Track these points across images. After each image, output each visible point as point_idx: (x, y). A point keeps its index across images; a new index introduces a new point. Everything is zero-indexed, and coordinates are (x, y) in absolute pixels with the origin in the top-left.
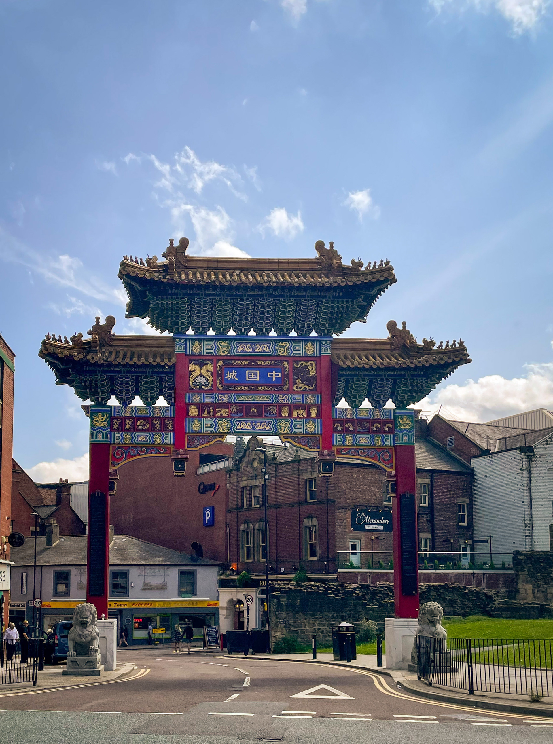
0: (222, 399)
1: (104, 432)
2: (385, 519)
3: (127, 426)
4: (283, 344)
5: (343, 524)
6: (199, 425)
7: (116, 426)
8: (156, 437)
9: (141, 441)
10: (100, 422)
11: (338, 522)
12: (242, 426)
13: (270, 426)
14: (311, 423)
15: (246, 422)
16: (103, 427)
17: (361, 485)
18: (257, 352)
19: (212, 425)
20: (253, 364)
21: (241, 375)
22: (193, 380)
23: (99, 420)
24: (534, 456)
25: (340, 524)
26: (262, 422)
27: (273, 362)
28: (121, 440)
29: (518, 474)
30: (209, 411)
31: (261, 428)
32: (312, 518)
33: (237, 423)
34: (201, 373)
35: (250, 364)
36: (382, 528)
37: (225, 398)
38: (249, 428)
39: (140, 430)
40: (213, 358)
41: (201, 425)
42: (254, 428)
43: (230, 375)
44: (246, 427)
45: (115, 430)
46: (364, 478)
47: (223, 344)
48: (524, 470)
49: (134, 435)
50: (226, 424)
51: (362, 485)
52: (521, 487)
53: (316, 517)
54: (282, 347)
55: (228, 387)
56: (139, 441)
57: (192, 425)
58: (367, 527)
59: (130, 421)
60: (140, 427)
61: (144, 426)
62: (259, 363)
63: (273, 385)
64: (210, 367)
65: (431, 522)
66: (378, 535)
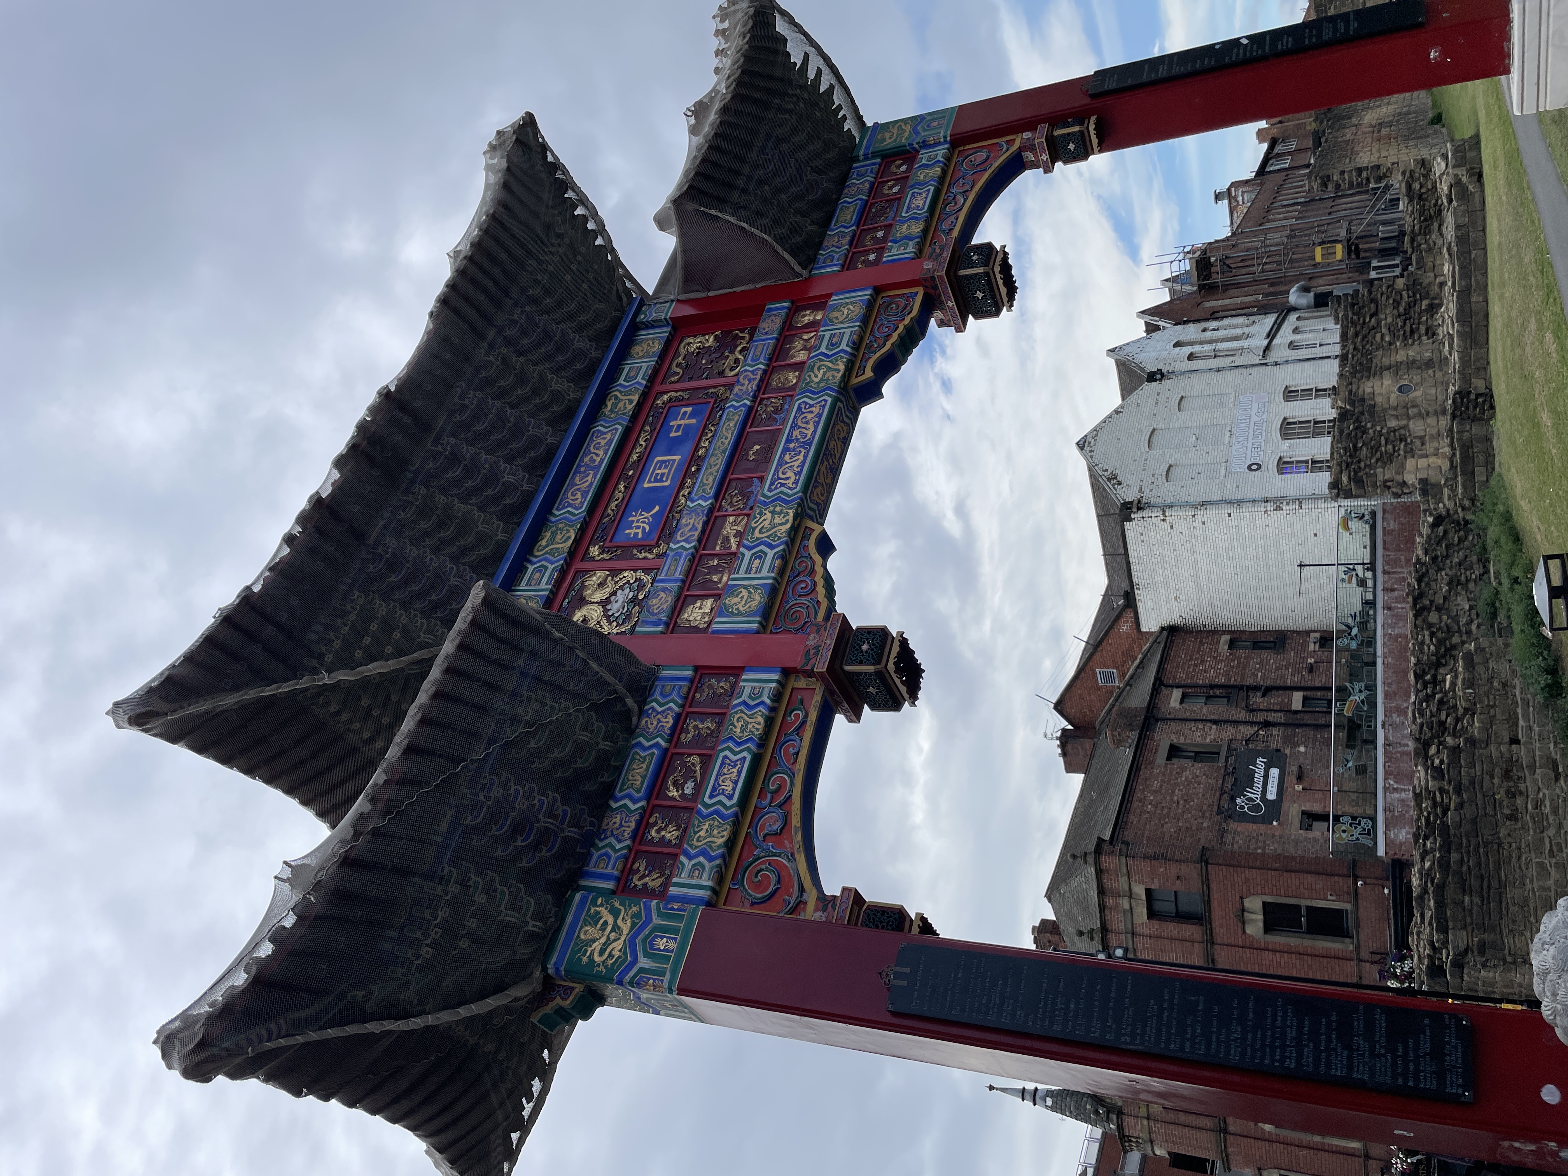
0: (690, 530)
1: (657, 921)
2: (1255, 765)
3: (668, 836)
4: (610, 402)
5: (1261, 838)
6: (745, 593)
7: (653, 882)
8: (738, 730)
9: (736, 783)
10: (613, 936)
11: (1256, 849)
12: (789, 474)
13: (811, 406)
15: (781, 463)
16: (633, 925)
17: (1172, 800)
18: (602, 460)
19: (760, 556)
20: (631, 473)
21: (651, 499)
22: (610, 623)
23: (603, 940)
24: (1139, 501)
25: (1260, 844)
26: (795, 426)
27: (647, 428)
28: (710, 859)
29: (1172, 527)
30: (715, 570)
31: (811, 426)
32: (1243, 910)
33: (776, 488)
34: (599, 603)
35: (629, 479)
36: (1274, 772)
38: (801, 457)
39: (699, 789)
40: (570, 573)
41: (746, 587)
42: (807, 444)
43: (638, 527)
44: (797, 464)
45: (666, 885)
46: (1156, 792)
47: (544, 543)
48: (1164, 514)
49: (707, 806)
50: (769, 515)
51: (1172, 797)
52: (1199, 518)
53: (1242, 898)
54: (615, 405)
55: (666, 530)
56: (734, 789)
57: (739, 614)
58: (1272, 795)
59: (655, 824)
60: (689, 789)
61: (689, 774)
62: (635, 457)
63: (708, 420)
64: (594, 579)
65: (1267, 691)
66: (1291, 779)
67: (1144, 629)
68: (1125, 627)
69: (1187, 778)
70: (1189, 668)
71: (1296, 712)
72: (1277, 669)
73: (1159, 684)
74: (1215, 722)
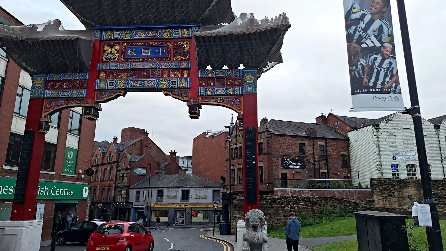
0: (122, 66)
1: (40, 90)
3: (57, 86)
4: (167, 31)
5: (277, 165)
6: (104, 84)
7: (49, 86)
8: (74, 92)
9: (64, 95)
10: (38, 84)
12: (134, 84)
13: (154, 83)
14: (183, 80)
15: (137, 81)
16: (39, 87)
18: (149, 36)
19: (113, 84)
20: (147, 44)
21: (138, 52)
22: (106, 56)
23: (37, 82)
24: (379, 128)
25: (275, 165)
26: (148, 81)
27: (160, 43)
28: (51, 96)
29: (371, 138)
30: (113, 75)
31: (148, 85)
33: (131, 82)
34: (111, 52)
35: (144, 44)
36: (299, 167)
37: (124, 66)
38: (139, 85)
39: (66, 89)
40: (119, 41)
41: (106, 84)
42: (142, 85)
43: (130, 52)
44: (137, 85)
45: (48, 89)
47: (126, 32)
48: (374, 136)
49: (60, 92)
50: (124, 83)
51: (287, 145)
52: (374, 145)
53: (263, 162)
54: (166, 32)
55: (128, 59)
56: (63, 95)
57: (99, 84)
58: (290, 166)
59: (59, 83)
60: (65, 87)
61: (68, 86)
62: (151, 43)
63: (159, 58)
64: (118, 47)
65: (327, 164)
66: (297, 170)
67: (348, 133)
68: (348, 128)
69: (294, 148)
70: (333, 146)
71: (320, 171)
72: (335, 167)
73: (326, 139)
74: (314, 153)
